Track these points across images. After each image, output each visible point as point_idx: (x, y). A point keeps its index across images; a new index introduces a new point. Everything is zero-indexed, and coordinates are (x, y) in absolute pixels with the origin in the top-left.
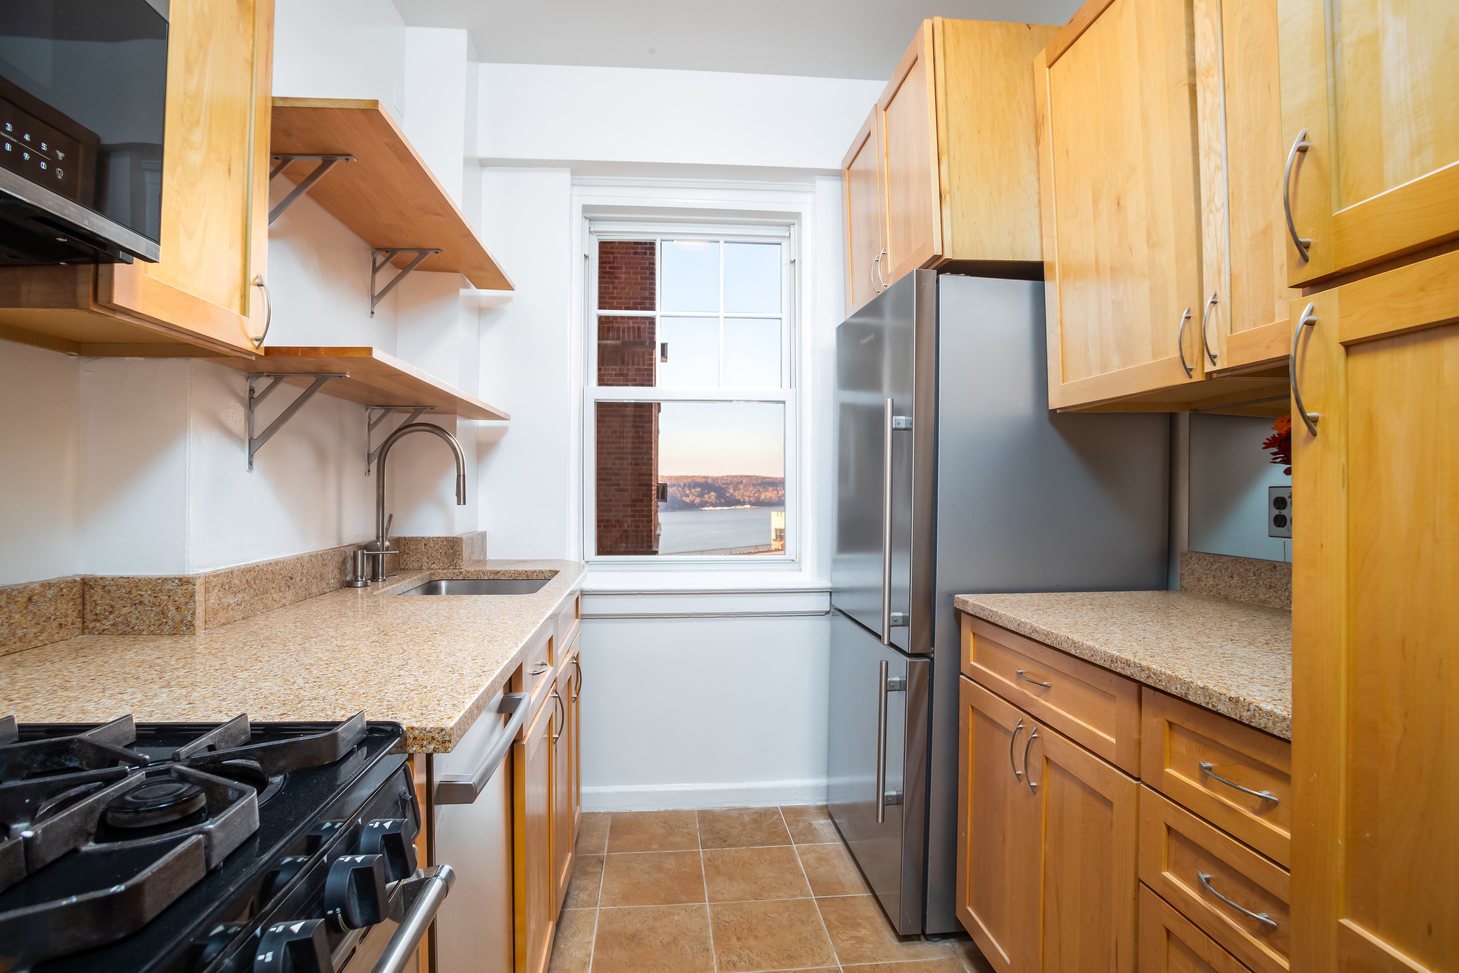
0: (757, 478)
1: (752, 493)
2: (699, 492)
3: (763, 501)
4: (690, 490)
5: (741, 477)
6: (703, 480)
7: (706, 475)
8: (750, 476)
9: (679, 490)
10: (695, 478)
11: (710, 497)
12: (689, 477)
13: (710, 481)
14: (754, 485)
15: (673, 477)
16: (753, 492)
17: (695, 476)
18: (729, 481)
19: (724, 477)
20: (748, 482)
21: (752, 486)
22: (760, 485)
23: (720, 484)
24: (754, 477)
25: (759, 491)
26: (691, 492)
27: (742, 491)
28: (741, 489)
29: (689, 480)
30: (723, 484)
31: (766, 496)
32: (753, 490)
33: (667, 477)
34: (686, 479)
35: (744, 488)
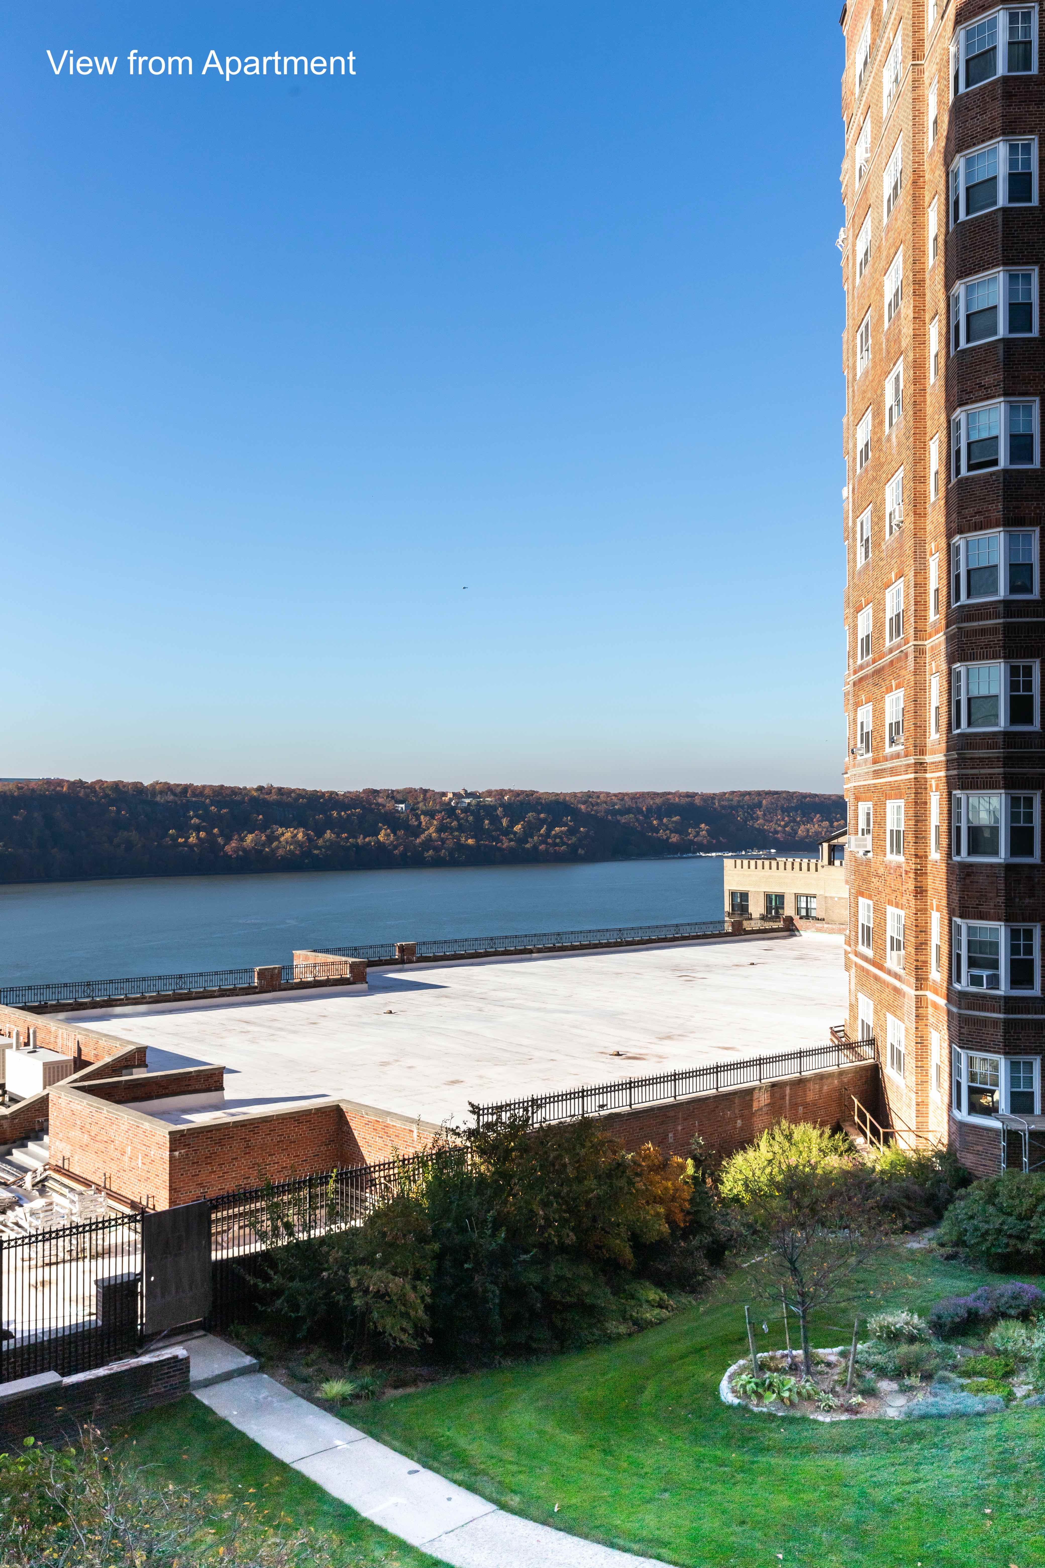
0: (790, 795)
1: (779, 825)
2: (675, 822)
3: (802, 839)
4: (660, 819)
5: (759, 793)
6: (684, 801)
7: (691, 790)
8: (776, 793)
9: (637, 820)
10: (670, 796)
11: (698, 834)
12: (658, 794)
13: (697, 801)
14: (784, 810)
15: (627, 794)
16: (782, 823)
17: (669, 793)
18: (735, 803)
19: (725, 794)
20: (772, 803)
21: (779, 812)
22: (796, 809)
23: (719, 809)
24: (784, 795)
25: (794, 821)
26: (661, 823)
27: (760, 821)
28: (757, 819)
29: (658, 801)
30: (723, 807)
31: (808, 831)
32: (783, 820)
33: (615, 795)
34: (652, 799)
35: (765, 815)
